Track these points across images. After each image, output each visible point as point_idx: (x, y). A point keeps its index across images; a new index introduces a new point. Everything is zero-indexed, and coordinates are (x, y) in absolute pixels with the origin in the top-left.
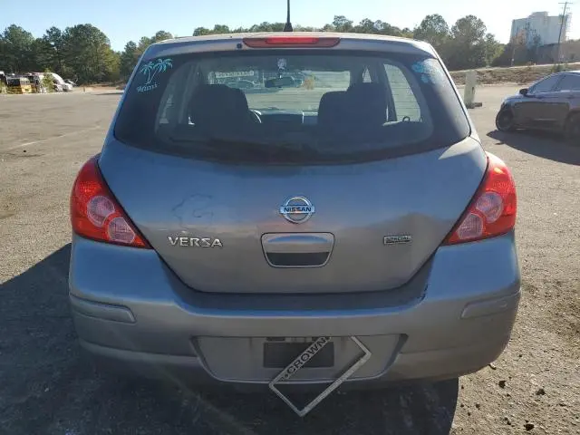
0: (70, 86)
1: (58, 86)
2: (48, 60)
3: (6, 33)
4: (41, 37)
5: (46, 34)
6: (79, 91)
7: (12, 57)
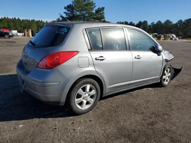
0: (177, 39)
1: (173, 38)
2: (175, 30)
3: (165, 22)
4: (175, 23)
5: (177, 22)
6: (181, 40)
7: (164, 29)
